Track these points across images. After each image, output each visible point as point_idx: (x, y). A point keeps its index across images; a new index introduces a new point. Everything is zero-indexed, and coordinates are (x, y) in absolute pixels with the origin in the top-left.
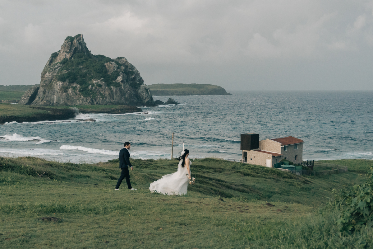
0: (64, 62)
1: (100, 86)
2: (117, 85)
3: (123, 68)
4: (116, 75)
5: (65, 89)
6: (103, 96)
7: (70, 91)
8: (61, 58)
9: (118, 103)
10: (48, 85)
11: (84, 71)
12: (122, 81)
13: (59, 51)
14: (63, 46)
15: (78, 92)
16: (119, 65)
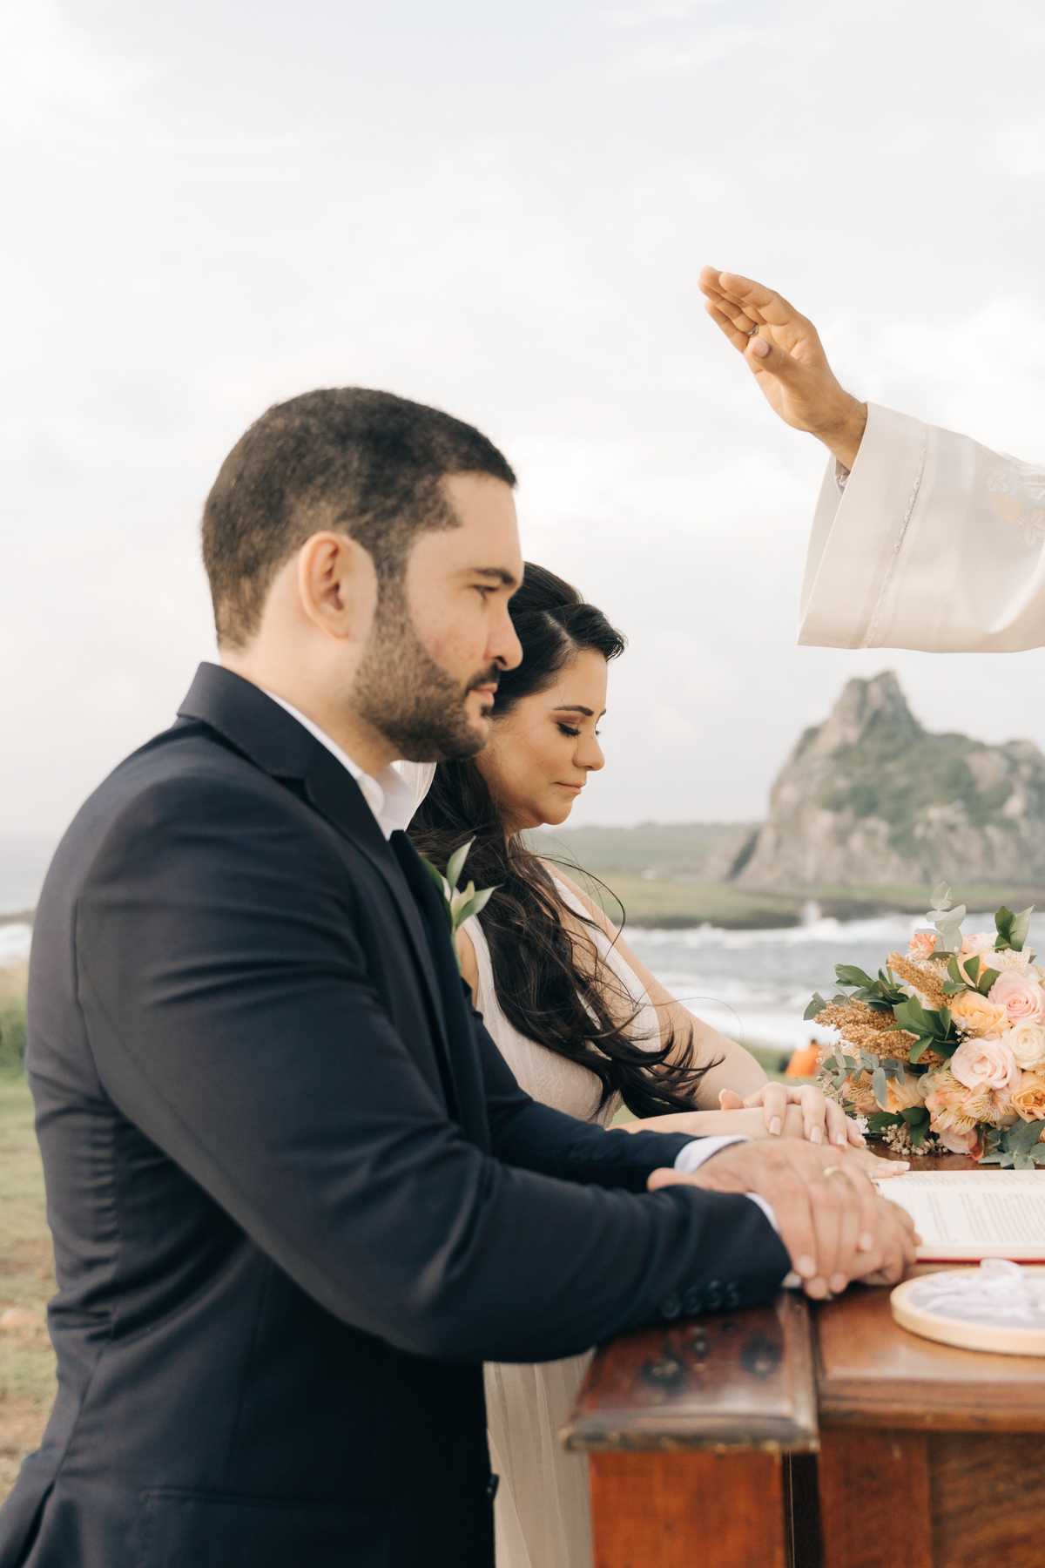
0: (842, 754)
1: (952, 828)
2: (1009, 825)
3: (1026, 771)
4: (1004, 794)
5: (841, 837)
6: (962, 860)
7: (857, 842)
8: (829, 741)
9: (1011, 883)
10: (788, 822)
11: (902, 781)
12: (1026, 814)
13: (826, 723)
14: (840, 708)
15: (880, 843)
16: (1013, 764)
